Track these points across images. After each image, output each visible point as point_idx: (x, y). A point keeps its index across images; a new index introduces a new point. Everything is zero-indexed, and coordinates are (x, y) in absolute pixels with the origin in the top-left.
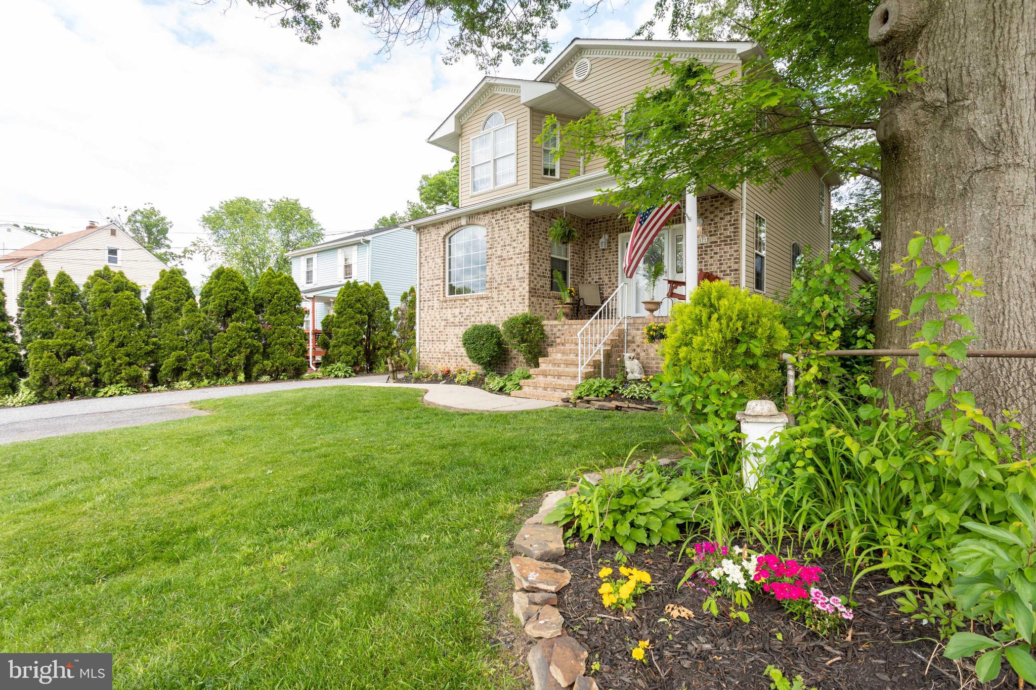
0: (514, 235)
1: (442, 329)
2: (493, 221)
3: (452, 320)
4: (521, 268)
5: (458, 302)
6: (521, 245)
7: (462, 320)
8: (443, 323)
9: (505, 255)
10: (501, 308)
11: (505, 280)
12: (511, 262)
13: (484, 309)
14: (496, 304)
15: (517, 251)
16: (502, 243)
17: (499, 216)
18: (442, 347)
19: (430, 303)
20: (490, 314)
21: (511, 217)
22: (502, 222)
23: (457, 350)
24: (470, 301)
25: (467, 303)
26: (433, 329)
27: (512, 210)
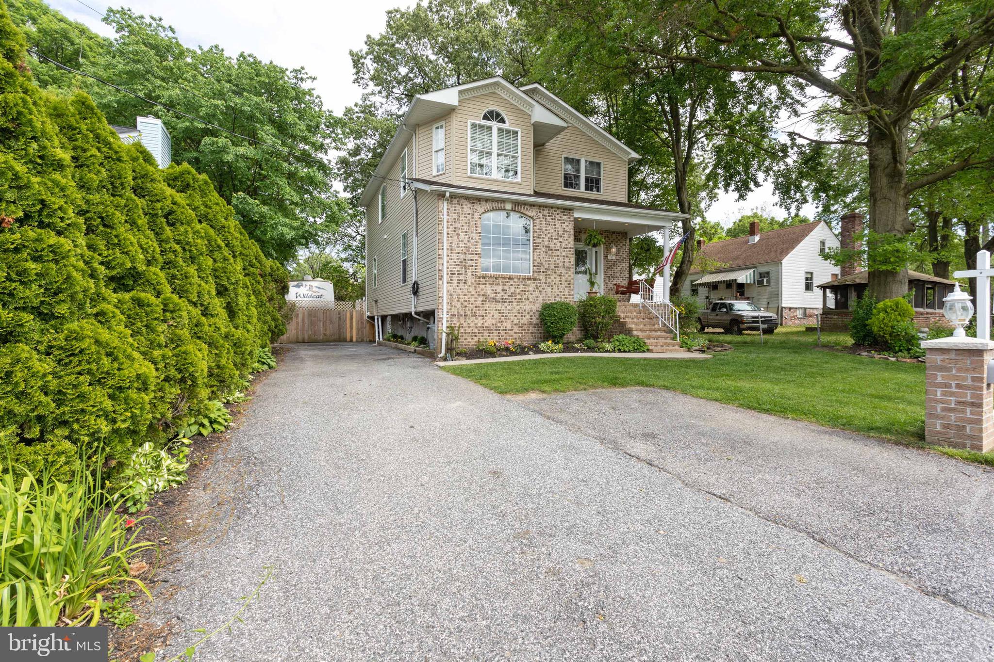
0: (561, 232)
1: (479, 303)
2: (541, 215)
3: (492, 296)
4: (567, 260)
5: (500, 280)
6: (567, 242)
7: (506, 296)
8: (481, 299)
9: (552, 246)
10: (549, 289)
11: (552, 267)
12: (558, 253)
13: (531, 289)
14: (543, 285)
15: (563, 245)
16: (549, 236)
17: (546, 212)
18: (480, 322)
19: (461, 277)
20: (537, 293)
21: (558, 217)
22: (549, 219)
23: (499, 325)
24: (516, 280)
25: (512, 282)
26: (466, 304)
27: (558, 211)
